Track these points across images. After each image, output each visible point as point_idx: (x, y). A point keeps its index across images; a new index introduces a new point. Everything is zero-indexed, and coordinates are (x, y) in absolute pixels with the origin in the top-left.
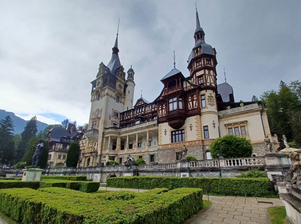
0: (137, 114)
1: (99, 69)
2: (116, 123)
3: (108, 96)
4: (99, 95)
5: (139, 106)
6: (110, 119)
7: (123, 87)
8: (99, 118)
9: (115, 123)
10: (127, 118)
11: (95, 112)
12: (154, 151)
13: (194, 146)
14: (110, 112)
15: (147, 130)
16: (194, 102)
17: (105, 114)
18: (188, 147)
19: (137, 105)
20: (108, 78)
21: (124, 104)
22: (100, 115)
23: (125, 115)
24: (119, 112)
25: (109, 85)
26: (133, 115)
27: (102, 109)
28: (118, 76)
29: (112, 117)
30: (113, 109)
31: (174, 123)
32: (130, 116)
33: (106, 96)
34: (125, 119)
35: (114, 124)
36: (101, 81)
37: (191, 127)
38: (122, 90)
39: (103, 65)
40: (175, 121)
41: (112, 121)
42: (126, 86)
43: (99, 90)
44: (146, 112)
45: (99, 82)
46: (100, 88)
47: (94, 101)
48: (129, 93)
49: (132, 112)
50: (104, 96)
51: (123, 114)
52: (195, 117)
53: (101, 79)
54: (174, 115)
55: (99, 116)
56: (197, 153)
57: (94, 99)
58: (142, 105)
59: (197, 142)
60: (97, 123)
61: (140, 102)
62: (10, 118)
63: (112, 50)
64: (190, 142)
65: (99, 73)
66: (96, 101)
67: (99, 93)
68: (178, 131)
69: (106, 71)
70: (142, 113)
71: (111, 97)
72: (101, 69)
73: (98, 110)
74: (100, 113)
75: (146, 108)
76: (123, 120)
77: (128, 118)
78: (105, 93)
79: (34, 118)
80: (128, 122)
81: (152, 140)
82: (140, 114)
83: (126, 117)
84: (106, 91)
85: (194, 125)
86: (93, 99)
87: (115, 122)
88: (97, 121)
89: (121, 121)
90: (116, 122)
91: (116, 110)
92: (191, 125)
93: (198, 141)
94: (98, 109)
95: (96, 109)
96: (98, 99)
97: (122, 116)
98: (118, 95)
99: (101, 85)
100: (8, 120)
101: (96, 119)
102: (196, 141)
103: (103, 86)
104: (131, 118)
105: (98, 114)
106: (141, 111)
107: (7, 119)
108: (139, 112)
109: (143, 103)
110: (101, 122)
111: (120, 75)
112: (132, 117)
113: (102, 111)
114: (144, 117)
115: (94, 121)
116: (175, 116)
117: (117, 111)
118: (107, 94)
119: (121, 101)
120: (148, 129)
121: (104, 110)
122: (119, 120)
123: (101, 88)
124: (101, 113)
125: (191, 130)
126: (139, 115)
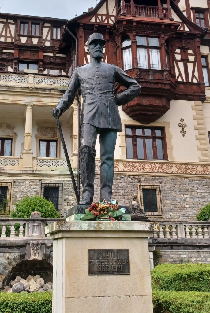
12: (60, 175)
13: (193, 178)
15: (30, 101)
16: (190, 66)
18: (178, 177)
31: (151, 106)
37: (183, 127)
40: (153, 99)
52: (193, 103)
54: (157, 83)
56: (203, 197)
59: (199, 168)
64: (181, 164)
68: (143, 128)
81: (16, 135)
85: (190, 123)
92: (182, 120)
93: (203, 165)
102: (197, 165)
116: (160, 86)
120: (34, 99)
125: (183, 133)
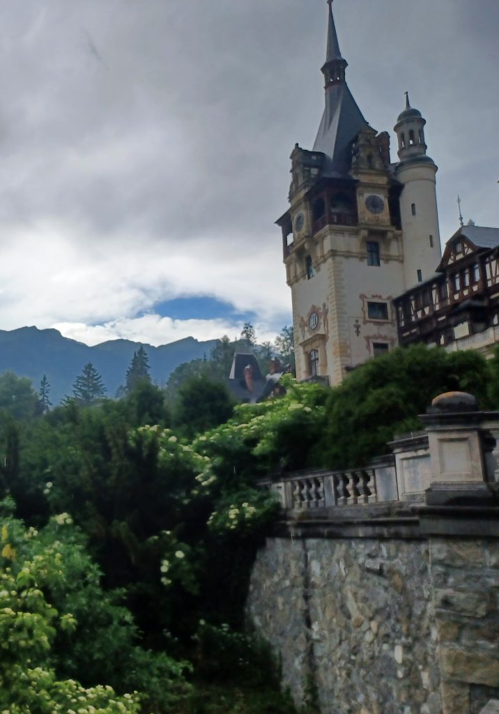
0: (456, 297)
1: (291, 171)
2: (385, 342)
3: (338, 259)
4: (309, 260)
5: (456, 263)
6: (358, 332)
7: (386, 202)
8: (323, 338)
9: (380, 341)
10: (419, 314)
11: (306, 319)
14: (357, 309)
17: (339, 322)
19: (451, 262)
20: (325, 199)
21: (402, 262)
22: (322, 326)
23: (413, 303)
24: (389, 298)
25: (331, 222)
26: (442, 299)
27: (324, 305)
28: (357, 173)
29: (365, 322)
30: (362, 297)
32: (432, 305)
33: (330, 261)
34: (413, 319)
35: (376, 346)
36: (304, 213)
38: (385, 216)
39: (301, 154)
41: (368, 338)
42: (395, 190)
43: (306, 246)
44: (490, 284)
45: (299, 218)
46: (304, 240)
47: (297, 281)
48: (414, 213)
49: (434, 292)
50: (325, 261)
51: (402, 302)
53: (303, 205)
55: (321, 331)
57: (296, 276)
58: (467, 257)
60: (319, 355)
61: (459, 248)
62: (93, 369)
63: (321, 72)
65: (294, 186)
66: (304, 282)
67: (306, 255)
69: (315, 167)
70: (475, 288)
71: (347, 257)
72: (298, 171)
73: (314, 311)
74: (322, 320)
75: (487, 266)
76: (409, 325)
77: (423, 313)
78: (326, 252)
79: (139, 353)
80: (429, 328)
82: (466, 293)
83: (415, 312)
84: (327, 245)
86: (292, 275)
87: (380, 337)
88: (319, 349)
89: (401, 331)
90: (385, 338)
91: (373, 297)
94: (314, 307)
95: (308, 309)
96: (308, 273)
97: (400, 309)
98: (373, 239)
99: (308, 226)
100: (91, 375)
101: (314, 341)
103: (316, 227)
104: (436, 315)
105: (318, 325)
106: (467, 283)
107: (88, 374)
108: (463, 287)
109: (470, 251)
110: (331, 348)
111: (364, 166)
112: (437, 308)
113: (326, 312)
114: (485, 303)
115: (309, 348)
117: (380, 297)
118: (334, 253)
119: (389, 255)
121: (331, 307)
122: (393, 325)
123: (310, 237)
124: (325, 320)
126: (463, 298)
